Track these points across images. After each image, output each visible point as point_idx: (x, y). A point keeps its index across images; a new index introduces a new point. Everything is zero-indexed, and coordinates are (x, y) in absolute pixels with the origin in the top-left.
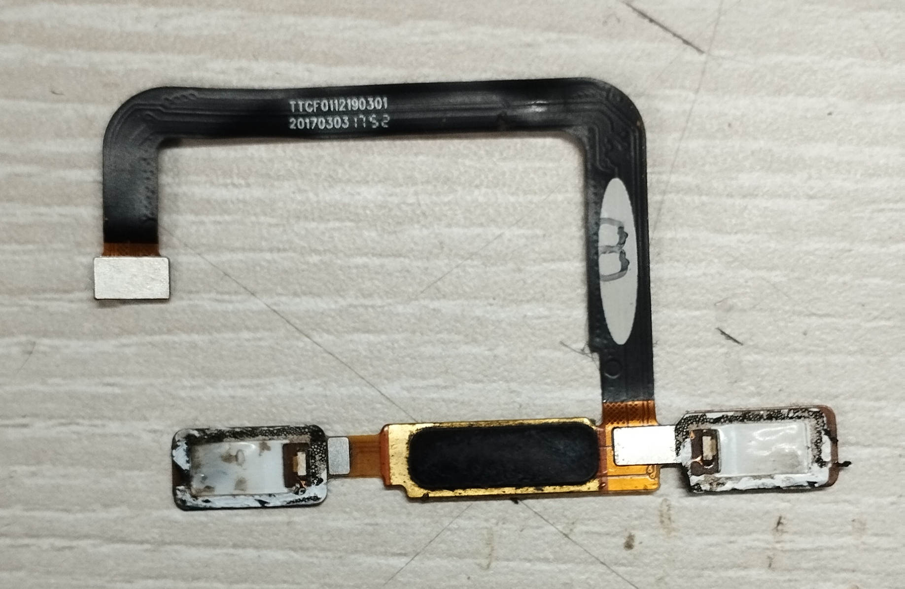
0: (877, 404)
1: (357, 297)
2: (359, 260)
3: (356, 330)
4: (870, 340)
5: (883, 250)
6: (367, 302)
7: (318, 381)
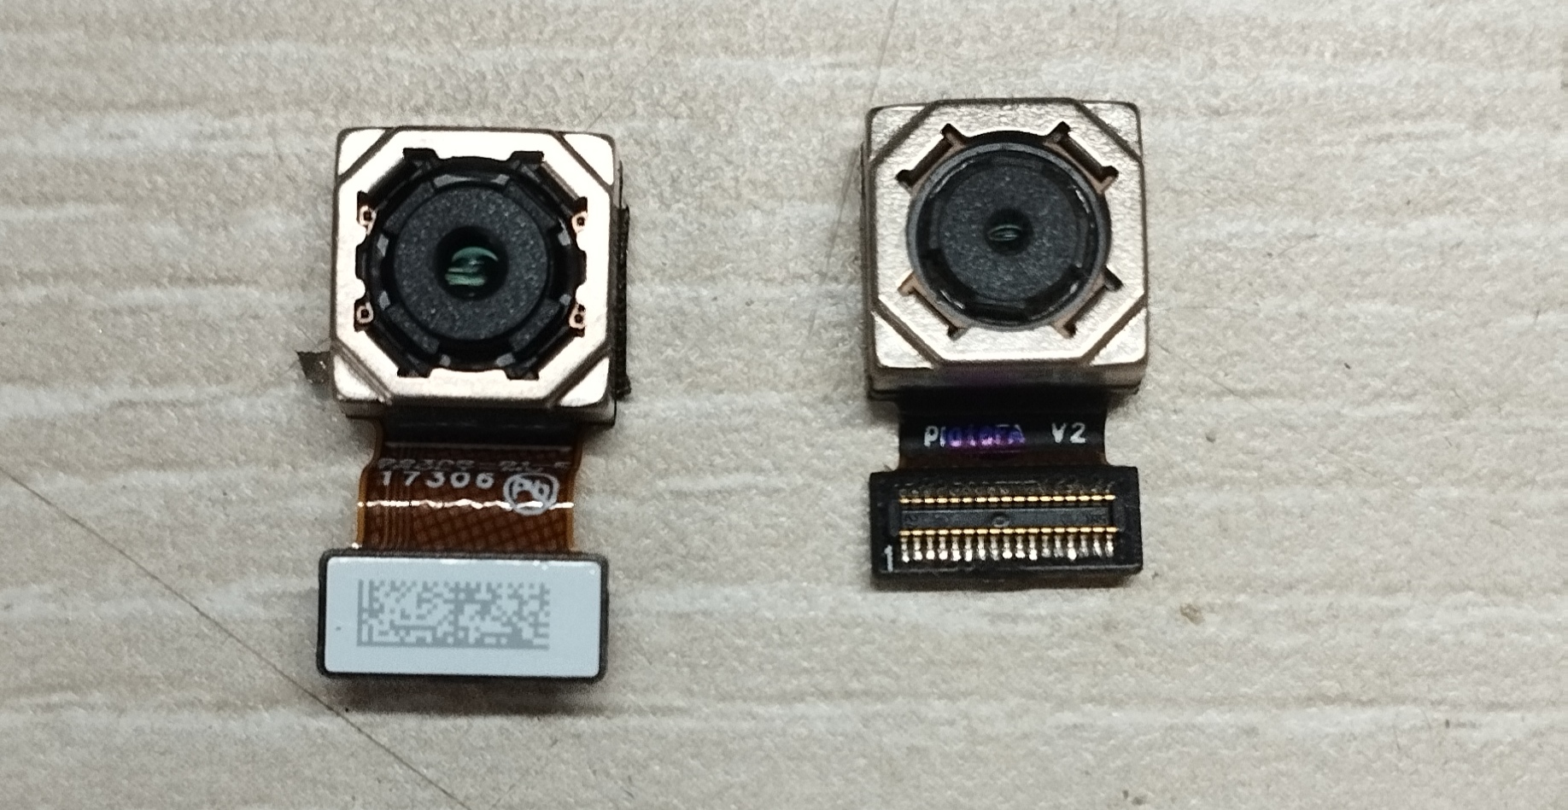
0: (1386, 603)
1: (135, 383)
2: (139, 295)
3: (136, 462)
4: (1367, 449)
5: (1392, 233)
6: (160, 394)
7: (48, 588)
